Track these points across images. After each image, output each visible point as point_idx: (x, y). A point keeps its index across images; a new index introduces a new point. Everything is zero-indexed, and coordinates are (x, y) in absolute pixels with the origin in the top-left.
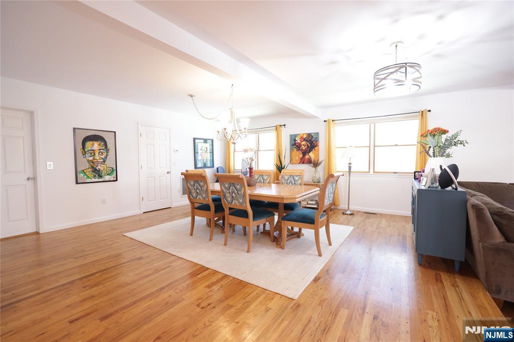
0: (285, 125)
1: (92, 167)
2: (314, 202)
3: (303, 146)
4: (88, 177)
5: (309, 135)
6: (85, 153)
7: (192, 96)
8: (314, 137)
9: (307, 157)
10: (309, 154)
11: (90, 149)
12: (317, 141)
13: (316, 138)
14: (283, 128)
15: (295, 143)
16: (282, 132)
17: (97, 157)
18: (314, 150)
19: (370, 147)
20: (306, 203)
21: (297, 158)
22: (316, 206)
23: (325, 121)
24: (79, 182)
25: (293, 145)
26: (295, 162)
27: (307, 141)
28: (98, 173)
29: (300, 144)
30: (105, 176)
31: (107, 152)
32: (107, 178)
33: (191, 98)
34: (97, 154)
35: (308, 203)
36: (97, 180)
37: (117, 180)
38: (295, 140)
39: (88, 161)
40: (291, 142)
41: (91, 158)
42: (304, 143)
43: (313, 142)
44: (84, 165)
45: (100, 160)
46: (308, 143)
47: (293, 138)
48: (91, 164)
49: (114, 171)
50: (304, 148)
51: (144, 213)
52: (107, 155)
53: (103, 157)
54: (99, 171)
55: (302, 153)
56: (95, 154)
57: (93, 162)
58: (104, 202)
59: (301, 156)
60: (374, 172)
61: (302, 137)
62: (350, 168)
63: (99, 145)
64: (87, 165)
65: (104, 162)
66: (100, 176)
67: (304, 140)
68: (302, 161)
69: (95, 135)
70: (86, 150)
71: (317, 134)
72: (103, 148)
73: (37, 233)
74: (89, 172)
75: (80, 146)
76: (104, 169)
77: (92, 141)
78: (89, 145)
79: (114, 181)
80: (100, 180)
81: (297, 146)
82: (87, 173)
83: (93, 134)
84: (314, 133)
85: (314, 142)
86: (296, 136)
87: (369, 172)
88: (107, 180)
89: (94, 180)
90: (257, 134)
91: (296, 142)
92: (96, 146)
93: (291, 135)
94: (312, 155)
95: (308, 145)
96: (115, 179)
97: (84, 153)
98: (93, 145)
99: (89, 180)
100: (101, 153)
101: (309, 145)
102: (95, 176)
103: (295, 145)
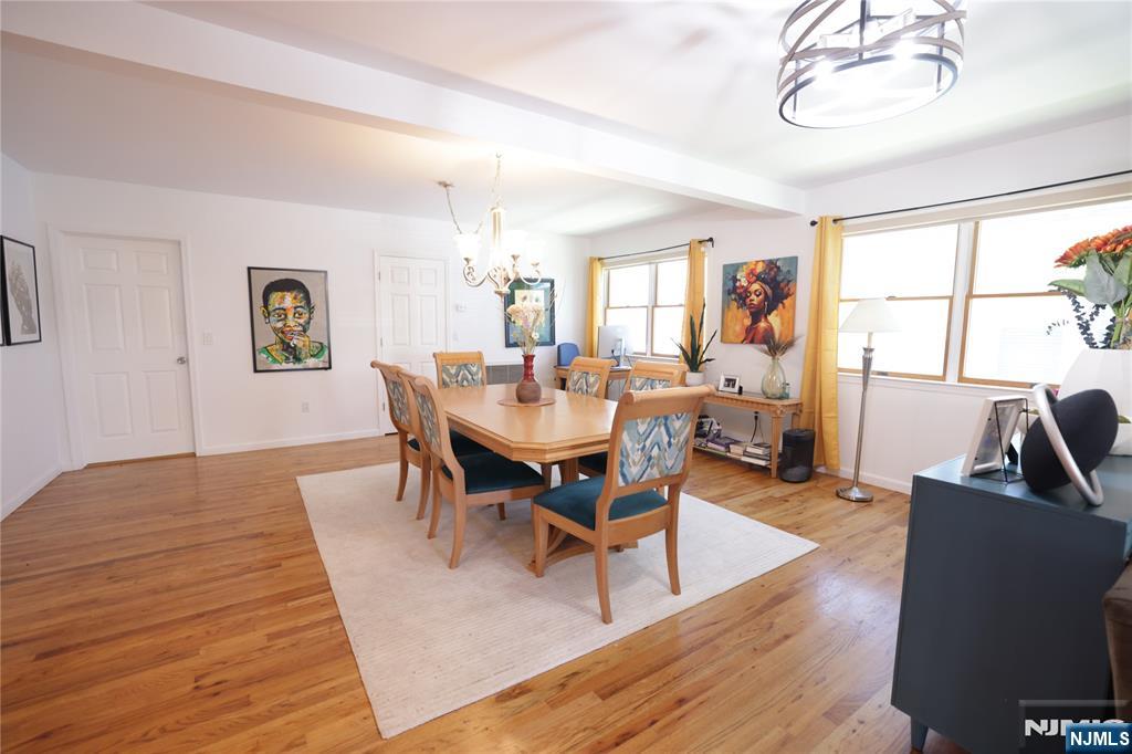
0: (711, 240)
1: (283, 342)
2: (759, 451)
3: (753, 297)
4: (275, 361)
5: (771, 264)
6: (269, 314)
7: (446, 186)
8: (784, 269)
9: (762, 324)
10: (769, 318)
11: (277, 306)
12: (791, 279)
13: (789, 271)
14: (707, 249)
15: (735, 288)
16: (706, 259)
17: (291, 322)
18: (780, 305)
19: (951, 298)
20: (741, 452)
21: (738, 328)
22: (763, 463)
23: (813, 223)
24: (258, 368)
25: (729, 294)
26: (732, 338)
27: (763, 281)
28: (293, 354)
29: (746, 290)
30: (306, 358)
31: (311, 313)
32: (311, 362)
33: (444, 189)
34: (290, 316)
35: (745, 451)
36: (291, 366)
37: (330, 368)
38: (735, 280)
39: (275, 329)
40: (724, 284)
41: (280, 325)
42: (756, 286)
43: (779, 283)
44: (267, 337)
45: (295, 329)
46: (767, 288)
47: (730, 273)
48: (280, 335)
49: (323, 349)
50: (756, 300)
51: (387, 435)
52: (310, 318)
53: (301, 321)
54: (295, 348)
55: (751, 314)
56: (286, 316)
57: (283, 332)
58: (305, 408)
59: (748, 322)
60: (961, 379)
61: (752, 272)
62: (867, 362)
63: (295, 298)
64: (273, 338)
65: (305, 331)
66: (297, 359)
67: (758, 278)
68: (751, 337)
69: (287, 280)
70: (271, 308)
71: (794, 261)
72: (302, 304)
73: (194, 455)
74: (277, 350)
75: (259, 302)
76: (304, 346)
77: (282, 290)
78: (275, 297)
79: (326, 369)
80: (297, 366)
81: (739, 295)
82: (273, 353)
83: (284, 278)
84: (785, 259)
85: (782, 285)
86: (737, 267)
87: (943, 378)
88: (311, 366)
89: (285, 366)
90: (653, 266)
91: (738, 284)
92: (289, 300)
93: (725, 267)
94: (774, 319)
95: (766, 293)
96: (327, 366)
97: (267, 314)
98: (283, 298)
99: (276, 367)
100: (298, 315)
101: (769, 292)
102: (287, 358)
103: (734, 293)
